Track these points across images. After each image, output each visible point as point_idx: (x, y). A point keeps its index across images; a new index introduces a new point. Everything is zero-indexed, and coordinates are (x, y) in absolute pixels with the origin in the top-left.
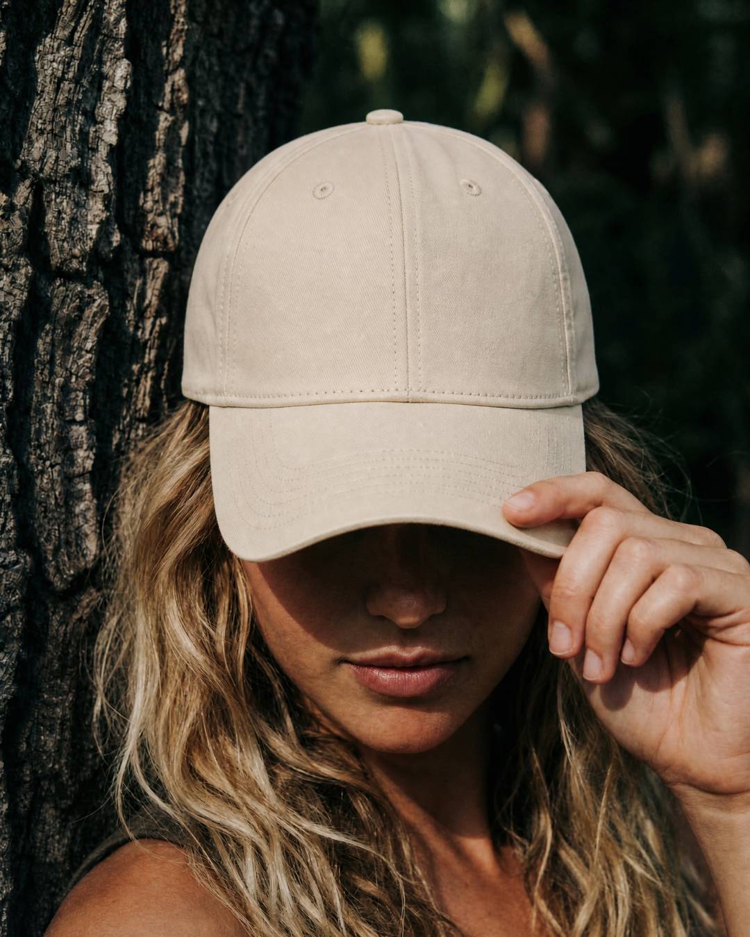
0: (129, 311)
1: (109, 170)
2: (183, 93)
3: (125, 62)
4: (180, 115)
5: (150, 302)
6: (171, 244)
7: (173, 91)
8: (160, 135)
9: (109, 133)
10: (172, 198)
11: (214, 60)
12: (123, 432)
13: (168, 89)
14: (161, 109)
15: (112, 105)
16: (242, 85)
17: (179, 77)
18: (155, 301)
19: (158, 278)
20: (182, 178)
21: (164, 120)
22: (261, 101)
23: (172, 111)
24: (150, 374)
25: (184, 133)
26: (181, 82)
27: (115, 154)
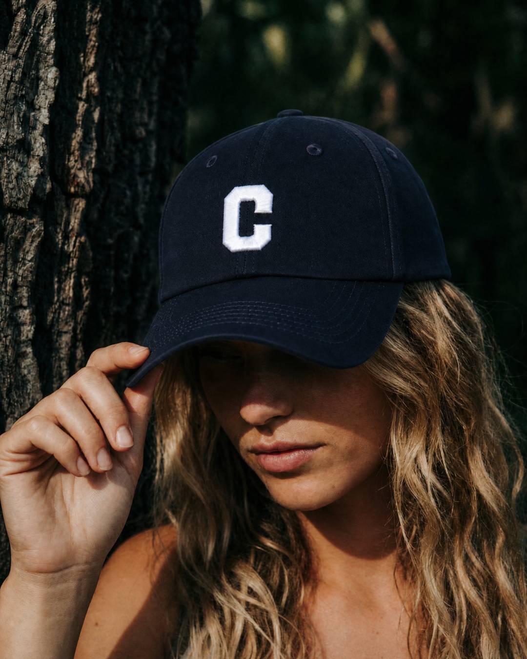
0: (59, 233)
1: (44, 140)
2: (95, 88)
3: (54, 69)
4: (93, 103)
5: (73, 227)
6: (87, 189)
7: (88, 87)
8: (79, 117)
9: (44, 117)
10: (87, 158)
11: (118, 65)
12: (54, 313)
13: (85, 85)
14: (80, 99)
15: (45, 98)
16: (140, 80)
17: (92, 77)
18: (76, 226)
19: (78, 211)
20: (95, 144)
21: (82, 107)
22: (155, 89)
23: (87, 100)
24: (73, 275)
25: (96, 115)
26: (93, 80)
27: (48, 131)
